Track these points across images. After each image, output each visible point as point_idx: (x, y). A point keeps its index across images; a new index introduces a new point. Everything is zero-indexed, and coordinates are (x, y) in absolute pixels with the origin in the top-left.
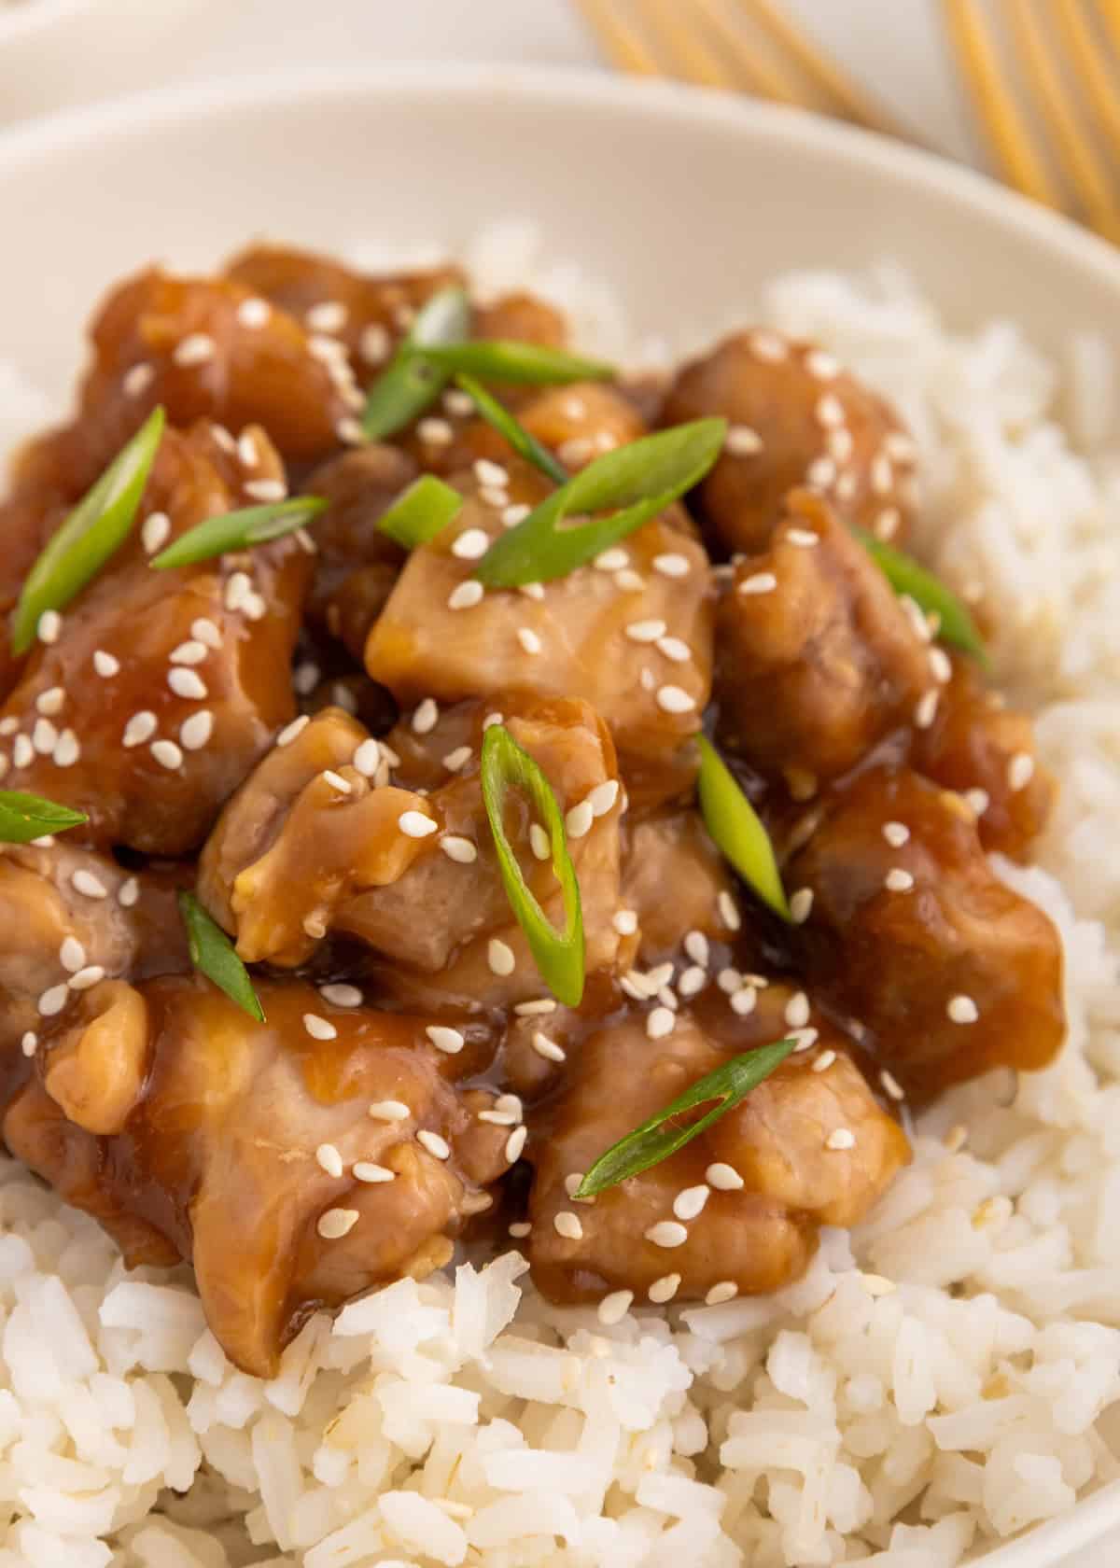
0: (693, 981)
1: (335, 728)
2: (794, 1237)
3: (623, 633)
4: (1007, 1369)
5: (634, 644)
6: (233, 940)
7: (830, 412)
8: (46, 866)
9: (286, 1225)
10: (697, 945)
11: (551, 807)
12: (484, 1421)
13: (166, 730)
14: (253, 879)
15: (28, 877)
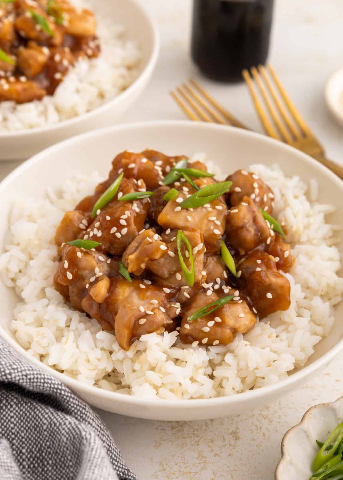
0: (217, 287)
1: (151, 232)
2: (231, 334)
3: (208, 219)
4: (272, 363)
5: (210, 221)
6: (127, 269)
7: (256, 185)
8: (94, 255)
9: (133, 321)
10: (218, 280)
11: (190, 247)
12: (167, 361)
13: (119, 231)
14: (132, 257)
15: (90, 256)
